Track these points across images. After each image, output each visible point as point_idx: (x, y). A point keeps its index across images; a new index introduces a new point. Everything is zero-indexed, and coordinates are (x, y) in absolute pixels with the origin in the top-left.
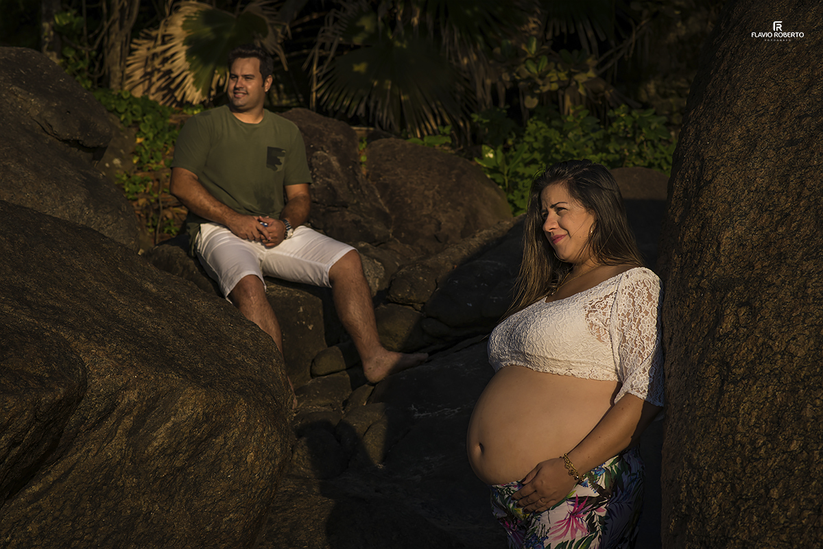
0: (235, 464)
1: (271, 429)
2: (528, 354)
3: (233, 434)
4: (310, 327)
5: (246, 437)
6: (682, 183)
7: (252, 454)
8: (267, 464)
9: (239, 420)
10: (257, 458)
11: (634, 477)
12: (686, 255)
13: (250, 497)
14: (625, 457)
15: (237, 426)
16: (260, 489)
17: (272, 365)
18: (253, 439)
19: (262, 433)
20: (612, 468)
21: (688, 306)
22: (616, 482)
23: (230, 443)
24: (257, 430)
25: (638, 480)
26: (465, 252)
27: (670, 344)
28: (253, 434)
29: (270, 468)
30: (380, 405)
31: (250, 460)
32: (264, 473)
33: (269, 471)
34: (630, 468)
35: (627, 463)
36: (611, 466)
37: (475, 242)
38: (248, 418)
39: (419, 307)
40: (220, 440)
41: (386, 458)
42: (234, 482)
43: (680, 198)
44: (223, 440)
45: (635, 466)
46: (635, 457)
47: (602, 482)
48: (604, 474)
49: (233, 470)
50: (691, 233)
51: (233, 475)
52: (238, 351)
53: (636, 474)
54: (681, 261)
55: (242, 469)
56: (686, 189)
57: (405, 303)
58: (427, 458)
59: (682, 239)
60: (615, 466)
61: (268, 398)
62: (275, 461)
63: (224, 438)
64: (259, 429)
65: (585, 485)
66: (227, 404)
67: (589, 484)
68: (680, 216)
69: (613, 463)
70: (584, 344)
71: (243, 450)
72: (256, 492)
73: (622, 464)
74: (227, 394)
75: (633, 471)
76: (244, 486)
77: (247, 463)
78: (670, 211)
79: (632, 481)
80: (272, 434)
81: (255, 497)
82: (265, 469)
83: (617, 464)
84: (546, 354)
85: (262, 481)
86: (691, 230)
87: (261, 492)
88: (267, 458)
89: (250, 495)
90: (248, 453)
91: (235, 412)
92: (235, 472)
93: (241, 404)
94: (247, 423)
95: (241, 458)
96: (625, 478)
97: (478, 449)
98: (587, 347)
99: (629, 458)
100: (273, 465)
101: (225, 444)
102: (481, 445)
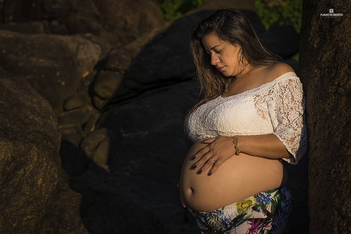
0: (31, 186)
1: (52, 164)
2: (220, 132)
3: (29, 168)
4: (63, 83)
5: (37, 170)
6: (317, 22)
7: (41, 179)
8: (50, 185)
9: (33, 159)
10: (44, 182)
11: (288, 203)
12: (325, 70)
13: (40, 205)
14: (282, 190)
15: (32, 163)
16: (45, 200)
17: (50, 120)
18: (41, 170)
19: (47, 167)
20: (275, 198)
21: (329, 104)
22: (277, 207)
23: (27, 173)
24: (44, 165)
25: (290, 204)
26: (146, 41)
27: (314, 127)
28: (42, 167)
29: (52, 187)
30: (104, 130)
31: (40, 183)
32: (48, 190)
33: (51, 189)
34: (285, 198)
35: (283, 194)
36: (274, 197)
37: (151, 35)
38: (38, 158)
39: (123, 72)
40: (21, 172)
41: (109, 161)
42: (30, 197)
43: (316, 31)
44: (23, 172)
45: (288, 195)
46: (287, 190)
47: (269, 209)
48: (271, 203)
49: (29, 190)
50: (327, 56)
51: (29, 192)
52: (30, 113)
53: (289, 201)
54: (321, 73)
55: (35, 189)
56: (321, 26)
57: (115, 70)
58: (132, 162)
59: (321, 59)
60: (277, 197)
61: (50, 143)
62: (54, 183)
63: (24, 170)
64: (45, 164)
65: (259, 211)
66: (25, 150)
67: (261, 210)
68: (318, 43)
69: (276, 195)
70: (255, 122)
71: (36, 178)
72: (43, 202)
73: (281, 196)
74: (26, 144)
75: (287, 199)
76: (36, 199)
77: (38, 185)
78: (310, 39)
79: (287, 206)
80: (53, 167)
81: (42, 205)
82: (48, 188)
83: (278, 196)
84: (233, 131)
85: (47, 195)
86: (328, 54)
87: (46, 202)
88: (50, 182)
89: (40, 204)
90: (39, 179)
91: (31, 154)
92: (30, 191)
93: (34, 150)
94: (38, 161)
95: (34, 182)
96: (283, 204)
97: (189, 191)
98: (257, 123)
99: (284, 191)
100: (53, 185)
101: (25, 174)
102: (192, 189)
